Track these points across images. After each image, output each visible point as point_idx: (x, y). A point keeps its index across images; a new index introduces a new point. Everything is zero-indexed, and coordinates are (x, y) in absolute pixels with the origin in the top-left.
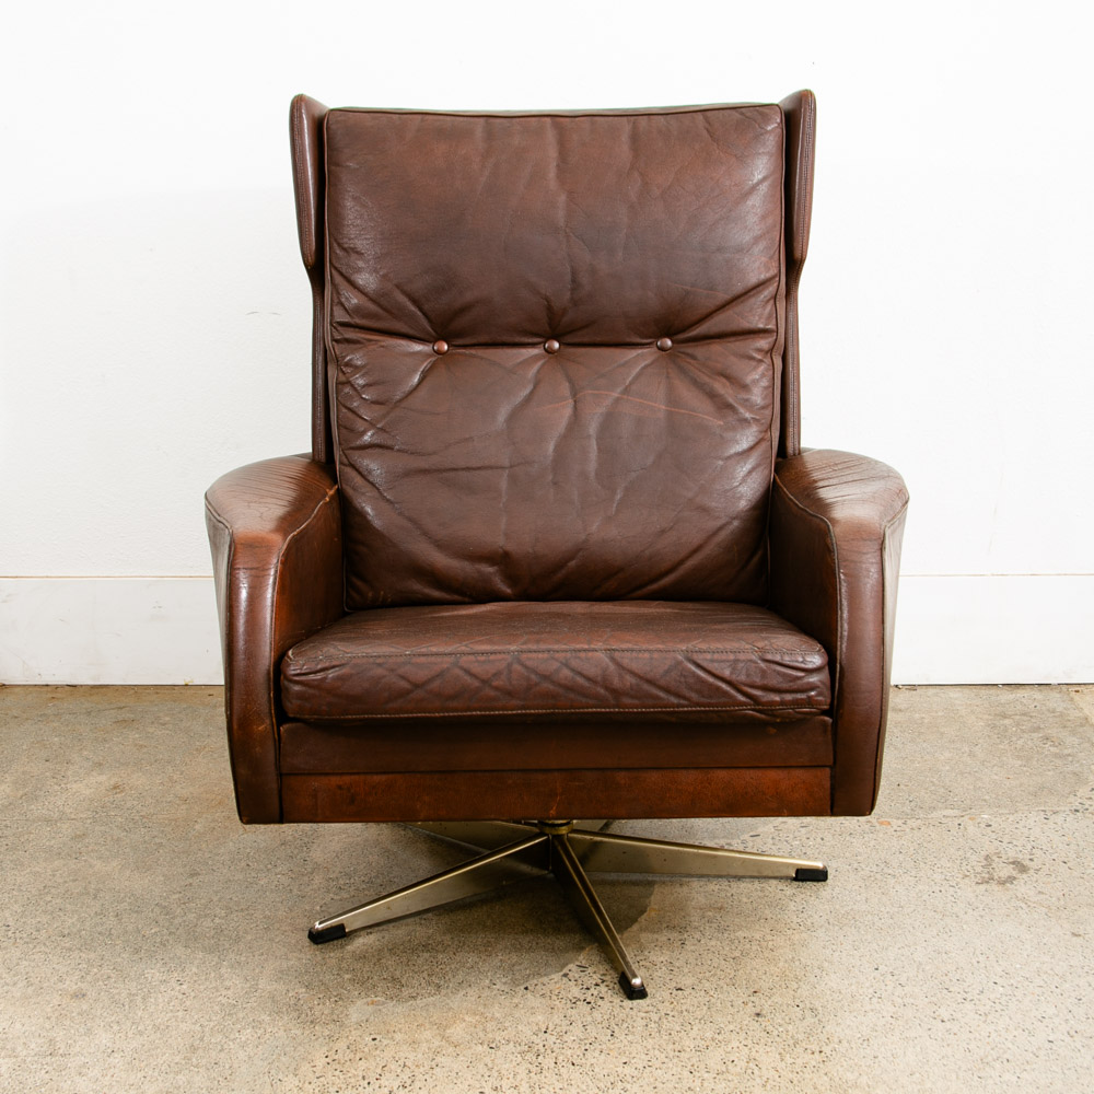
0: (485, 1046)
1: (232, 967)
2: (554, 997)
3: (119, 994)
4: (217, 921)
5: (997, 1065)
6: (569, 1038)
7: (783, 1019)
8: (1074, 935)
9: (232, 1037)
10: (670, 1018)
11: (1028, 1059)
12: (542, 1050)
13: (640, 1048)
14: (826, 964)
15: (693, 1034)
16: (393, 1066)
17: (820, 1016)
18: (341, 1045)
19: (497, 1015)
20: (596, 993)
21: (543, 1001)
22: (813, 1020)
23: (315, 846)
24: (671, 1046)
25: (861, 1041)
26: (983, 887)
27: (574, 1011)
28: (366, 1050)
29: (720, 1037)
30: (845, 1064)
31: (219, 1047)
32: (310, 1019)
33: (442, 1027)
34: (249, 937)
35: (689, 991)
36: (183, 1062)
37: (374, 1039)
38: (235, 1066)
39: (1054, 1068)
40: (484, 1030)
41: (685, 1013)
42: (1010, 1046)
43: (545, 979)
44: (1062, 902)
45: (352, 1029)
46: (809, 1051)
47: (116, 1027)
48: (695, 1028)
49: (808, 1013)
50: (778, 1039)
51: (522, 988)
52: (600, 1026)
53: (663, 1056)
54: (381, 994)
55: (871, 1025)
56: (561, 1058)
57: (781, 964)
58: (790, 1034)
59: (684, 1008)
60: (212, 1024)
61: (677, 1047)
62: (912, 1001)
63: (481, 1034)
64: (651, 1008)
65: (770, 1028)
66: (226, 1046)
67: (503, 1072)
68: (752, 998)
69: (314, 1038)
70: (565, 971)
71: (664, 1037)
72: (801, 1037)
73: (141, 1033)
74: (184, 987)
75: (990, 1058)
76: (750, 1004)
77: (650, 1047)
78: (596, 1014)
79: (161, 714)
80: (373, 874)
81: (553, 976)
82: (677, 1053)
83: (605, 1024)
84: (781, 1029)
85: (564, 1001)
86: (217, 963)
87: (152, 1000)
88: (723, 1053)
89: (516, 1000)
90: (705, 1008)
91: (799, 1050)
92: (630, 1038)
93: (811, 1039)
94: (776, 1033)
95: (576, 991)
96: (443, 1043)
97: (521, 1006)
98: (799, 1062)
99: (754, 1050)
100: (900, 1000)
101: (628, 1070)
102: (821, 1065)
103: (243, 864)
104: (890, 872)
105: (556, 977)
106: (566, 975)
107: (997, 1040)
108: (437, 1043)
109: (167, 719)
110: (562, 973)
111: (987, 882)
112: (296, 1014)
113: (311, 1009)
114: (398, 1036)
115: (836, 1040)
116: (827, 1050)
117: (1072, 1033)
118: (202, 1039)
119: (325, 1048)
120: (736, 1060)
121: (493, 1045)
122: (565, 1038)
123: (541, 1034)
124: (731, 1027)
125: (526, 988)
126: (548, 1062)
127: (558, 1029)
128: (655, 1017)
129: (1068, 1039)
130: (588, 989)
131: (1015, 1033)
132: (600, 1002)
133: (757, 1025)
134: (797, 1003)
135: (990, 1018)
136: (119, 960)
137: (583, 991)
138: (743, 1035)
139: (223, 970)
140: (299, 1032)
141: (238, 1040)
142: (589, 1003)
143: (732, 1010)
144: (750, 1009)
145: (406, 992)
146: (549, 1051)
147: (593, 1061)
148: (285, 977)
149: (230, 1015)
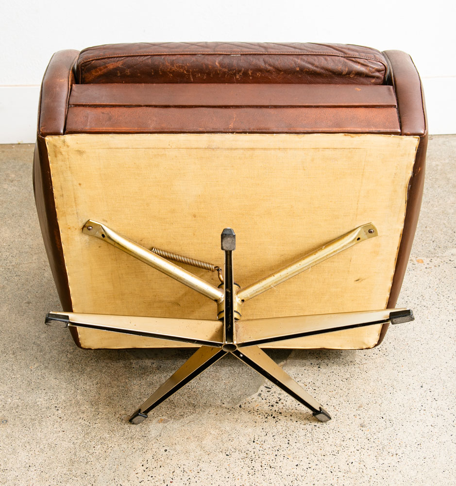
0: (224, 454)
1: (83, 394)
2: (256, 413)
3: (25, 419)
6: (266, 446)
7: (376, 428)
9: (91, 451)
10: (317, 429)
12: (254, 456)
13: (303, 453)
14: (395, 383)
15: (330, 440)
16: (178, 471)
17: (394, 425)
18: (149, 456)
19: (228, 429)
20: (277, 409)
21: (250, 416)
22: (391, 429)
24: (320, 451)
25: (416, 445)
27: (267, 424)
28: (162, 459)
29: (344, 444)
30: (409, 463)
31: (85, 460)
32: (130, 435)
33: (200, 439)
36: (68, 473)
37: (166, 451)
38: (96, 475)
40: (222, 441)
43: (250, 399)
45: (153, 442)
46: (391, 454)
47: (28, 447)
49: (388, 423)
50: (374, 445)
51: (238, 406)
52: (281, 436)
53: (316, 459)
54: (164, 413)
55: (421, 433)
56: (264, 462)
57: (372, 384)
58: (380, 440)
60: (79, 441)
61: (323, 452)
62: (442, 412)
63: (221, 446)
65: (369, 436)
66: (89, 460)
67: (235, 474)
68: (359, 412)
69: (134, 450)
70: (259, 392)
71: (316, 444)
72: (386, 442)
73: (42, 451)
74: (60, 412)
76: (358, 417)
77: (308, 452)
78: (279, 426)
79: (9, 172)
81: (253, 396)
82: (323, 457)
83: (284, 435)
84: (375, 437)
85: (261, 416)
86: (75, 392)
87: (44, 424)
88: (347, 456)
89: (236, 416)
91: (386, 453)
92: (298, 445)
93: (391, 444)
94: (373, 439)
95: (267, 408)
96: (202, 452)
97: (239, 420)
98: (386, 462)
99: (362, 454)
100: (435, 412)
101: (299, 471)
102: (398, 465)
104: (425, 304)
105: (255, 396)
106: (260, 395)
108: (199, 453)
109: (13, 176)
110: (257, 393)
112: (122, 432)
114: (178, 447)
115: (404, 445)
116: (400, 453)
118: (75, 455)
119: (141, 459)
120: (354, 462)
121: (228, 453)
123: (252, 443)
124: (350, 436)
125: (240, 407)
126: (257, 465)
127: (260, 439)
130: (272, 406)
132: (280, 416)
133: (362, 433)
134: (382, 415)
136: (21, 391)
138: (356, 441)
139: (79, 397)
140: (125, 446)
141: (95, 454)
142: (274, 417)
143: (349, 422)
144: (358, 421)
145: (178, 411)
146: (257, 457)
147: (280, 464)
148: (112, 401)
149: (87, 433)
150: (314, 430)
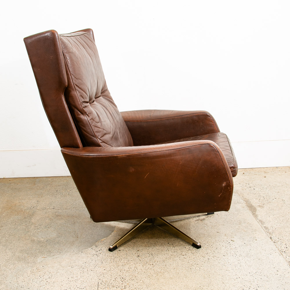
0: (70, 267)
1: (9, 250)
2: (89, 254)
4: (6, 238)
5: (195, 265)
7: (144, 257)
8: (217, 232)
9: (8, 267)
10: (117, 258)
11: (203, 264)
12: (84, 267)
13: (108, 265)
15: (122, 262)
16: (47, 273)
17: (153, 256)
18: (35, 268)
19: (74, 259)
20: (99, 252)
21: (86, 255)
22: (151, 257)
23: (32, 218)
24: (116, 265)
25: (163, 261)
26: (197, 222)
27: (93, 257)
28: (41, 269)
29: (128, 262)
30: (158, 267)
31: (4, 270)
32: (27, 262)
33: (60, 263)
34: (14, 242)
35: (122, 251)
37: (43, 266)
38: (8, 274)
39: (209, 265)
40: (71, 263)
41: (120, 257)
42: (199, 260)
43: (87, 250)
44: (215, 224)
45: (38, 264)
46: (150, 264)
48: (123, 260)
49: (151, 255)
50: (142, 262)
51: (81, 252)
52: (99, 261)
53: (114, 267)
54: (46, 255)
55: (166, 257)
56: (89, 269)
57: (145, 243)
58: (146, 260)
59: (120, 255)
60: (3, 264)
61: (118, 265)
62: (176, 251)
63: (70, 264)
64: (112, 256)
65: (141, 259)
66: (6, 270)
67: (74, 273)
68: (137, 252)
69: (28, 267)
70: (92, 247)
71: (115, 263)
72: (148, 261)
75: (193, 264)
76: (137, 254)
77: (111, 265)
78: (99, 258)
80: (47, 225)
81: (89, 249)
82: (117, 267)
83: (101, 260)
84: (143, 259)
85: (91, 255)
86: (6, 249)
88: (129, 266)
89: (79, 255)
90: (126, 255)
91: (147, 264)
92: (106, 263)
93: (151, 261)
94: (142, 260)
95: (94, 252)
98: (147, 267)
99: (136, 265)
101: (105, 271)
102: (152, 268)
103: (14, 223)
105: (90, 249)
106: (92, 248)
107: (196, 259)
108: (59, 267)
111: (198, 220)
112: (24, 261)
113: (28, 259)
114: (49, 266)
115: (157, 261)
116: (154, 264)
117: (214, 256)
119: (31, 269)
120: (132, 267)
121: (72, 267)
122: (90, 264)
123: (85, 263)
124: (131, 259)
125: (82, 252)
126: (86, 270)
127: (89, 262)
128: (113, 258)
129: (213, 258)
130: (97, 252)
131: (200, 257)
132: (100, 255)
133: (138, 259)
134: (148, 252)
135: (195, 254)
137: (96, 252)
138: (134, 261)
139: (7, 251)
140: (24, 265)
142: (97, 255)
143: (132, 255)
145: (52, 254)
146: (86, 268)
147: (97, 269)
148: (22, 252)
149: (8, 262)
150: (115, 258)
